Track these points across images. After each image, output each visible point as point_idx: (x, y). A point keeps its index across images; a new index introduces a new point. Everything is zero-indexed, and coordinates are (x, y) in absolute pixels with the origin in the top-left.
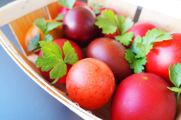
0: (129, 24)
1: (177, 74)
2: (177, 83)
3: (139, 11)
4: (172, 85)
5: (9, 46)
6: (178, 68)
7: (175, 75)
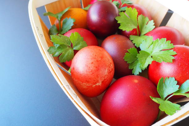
0: (150, 26)
1: (166, 87)
2: (163, 95)
3: (169, 14)
4: (157, 96)
5: (37, 27)
6: (169, 81)
7: (164, 87)
